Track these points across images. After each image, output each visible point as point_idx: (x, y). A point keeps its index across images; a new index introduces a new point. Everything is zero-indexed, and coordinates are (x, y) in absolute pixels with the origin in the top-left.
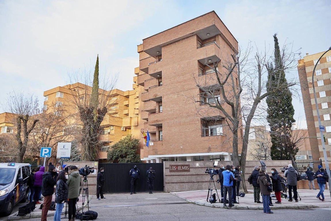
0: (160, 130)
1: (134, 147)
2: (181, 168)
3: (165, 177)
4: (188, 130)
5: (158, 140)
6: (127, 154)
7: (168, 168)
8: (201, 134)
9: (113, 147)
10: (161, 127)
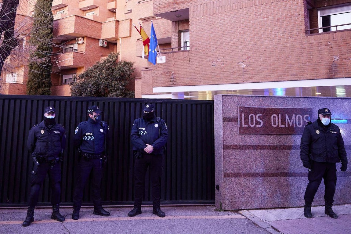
0: (180, 29)
1: (122, 78)
2: (283, 122)
3: (219, 151)
4: (262, 19)
5: (176, 50)
6: (109, 89)
7: (235, 120)
8: (303, 27)
9: (82, 76)
10: (187, 21)
